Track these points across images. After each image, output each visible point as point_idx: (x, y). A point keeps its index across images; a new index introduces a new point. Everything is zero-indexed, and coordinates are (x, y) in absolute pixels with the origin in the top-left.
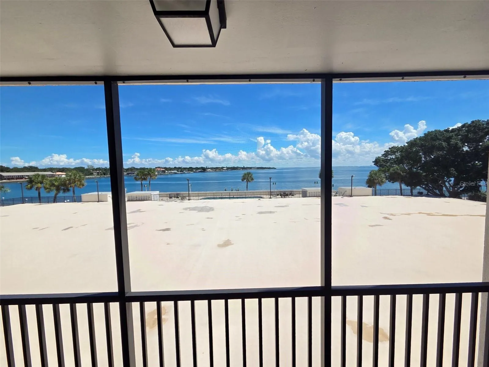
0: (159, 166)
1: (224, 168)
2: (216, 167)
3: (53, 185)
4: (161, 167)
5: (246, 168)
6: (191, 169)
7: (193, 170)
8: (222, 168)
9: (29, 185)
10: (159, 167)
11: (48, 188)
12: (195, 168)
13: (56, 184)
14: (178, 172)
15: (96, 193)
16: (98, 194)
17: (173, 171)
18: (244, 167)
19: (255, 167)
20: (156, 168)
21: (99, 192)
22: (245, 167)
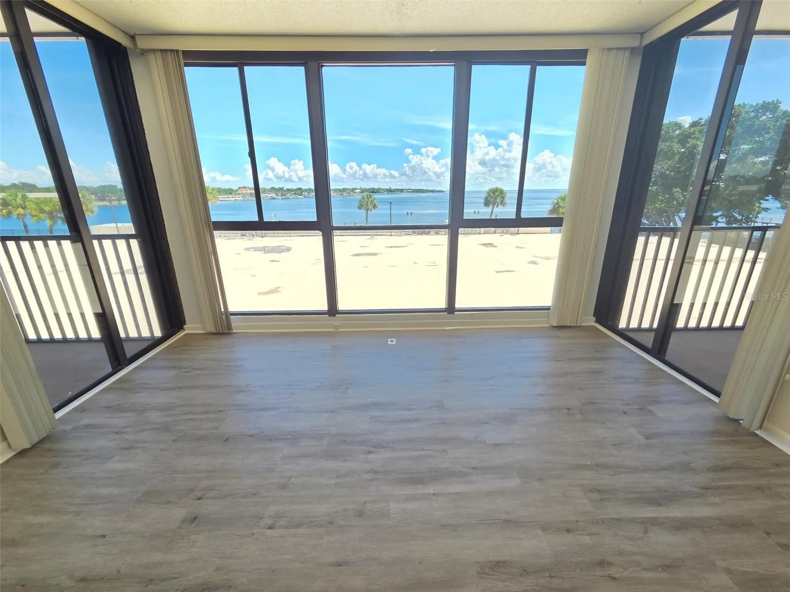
0: (244, 186)
1: (357, 189)
2: (343, 189)
3: (42, 211)
4: (249, 188)
5: (394, 191)
6: (299, 192)
7: (304, 193)
8: (353, 190)
9: (4, 211)
10: (244, 188)
11: (35, 216)
12: (306, 190)
13: (47, 209)
14: (277, 195)
15: (114, 225)
16: (117, 227)
17: (269, 195)
18: (390, 188)
19: (410, 189)
20: (239, 188)
21: (118, 224)
22: (393, 188)
